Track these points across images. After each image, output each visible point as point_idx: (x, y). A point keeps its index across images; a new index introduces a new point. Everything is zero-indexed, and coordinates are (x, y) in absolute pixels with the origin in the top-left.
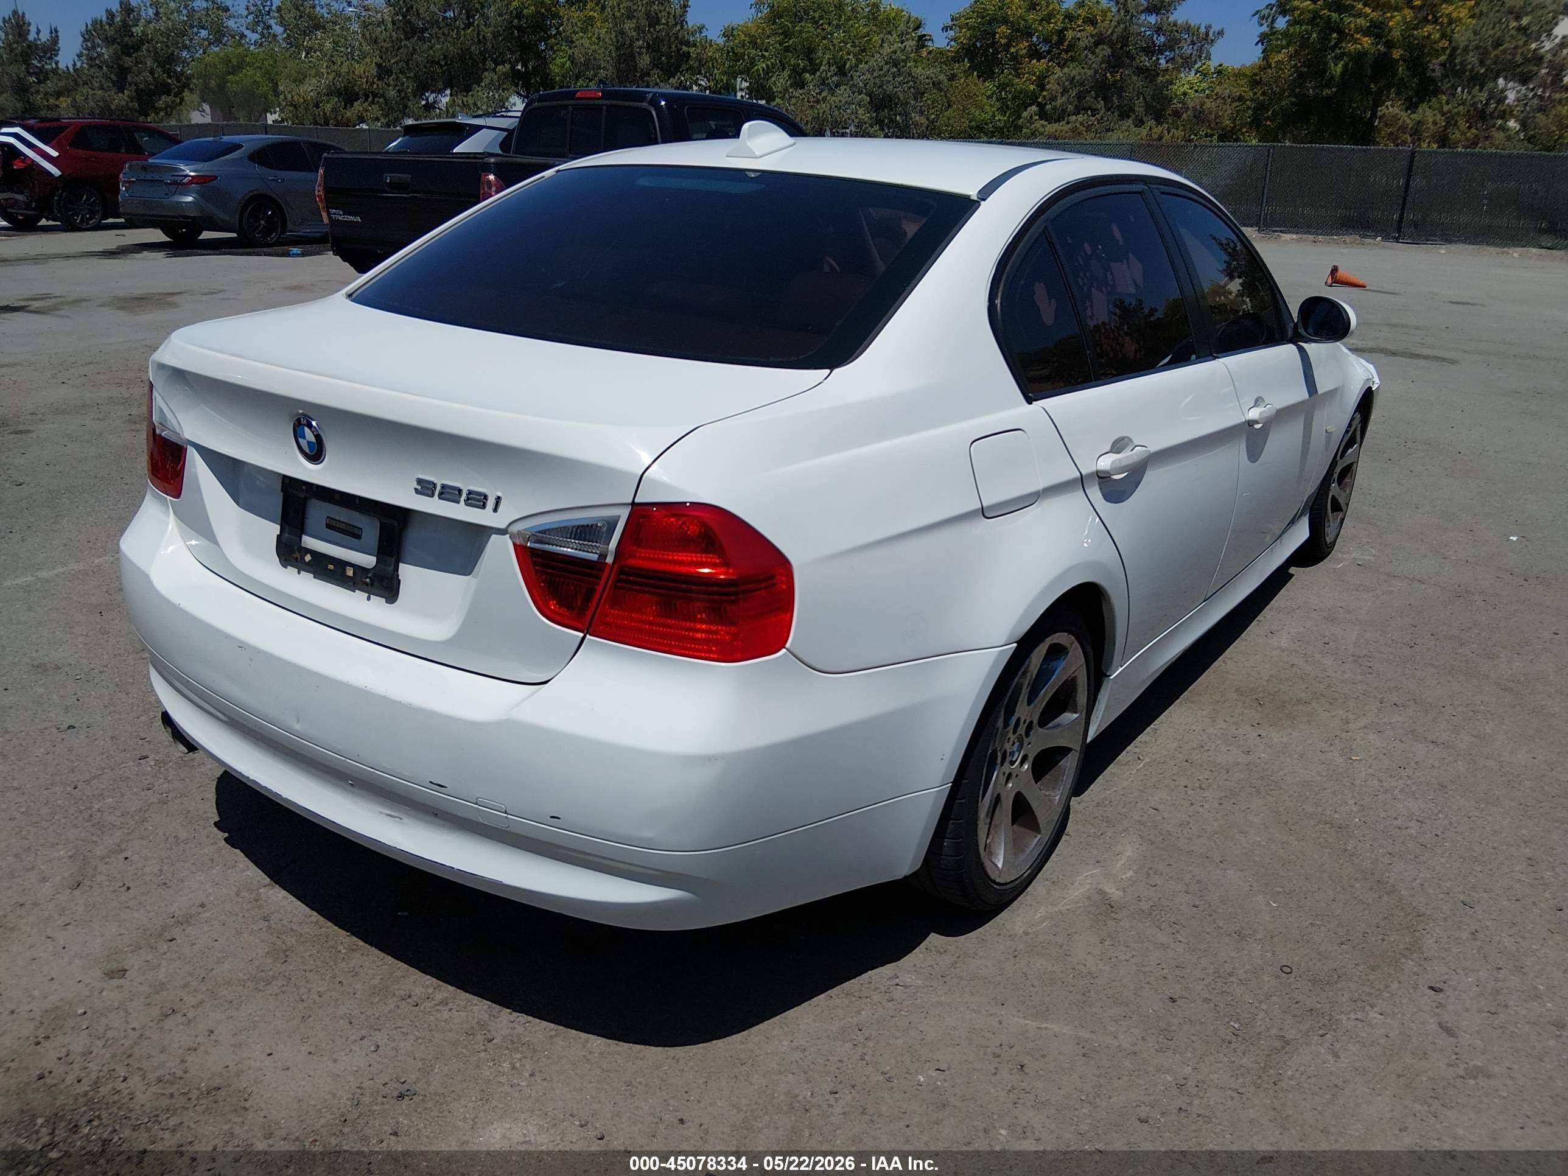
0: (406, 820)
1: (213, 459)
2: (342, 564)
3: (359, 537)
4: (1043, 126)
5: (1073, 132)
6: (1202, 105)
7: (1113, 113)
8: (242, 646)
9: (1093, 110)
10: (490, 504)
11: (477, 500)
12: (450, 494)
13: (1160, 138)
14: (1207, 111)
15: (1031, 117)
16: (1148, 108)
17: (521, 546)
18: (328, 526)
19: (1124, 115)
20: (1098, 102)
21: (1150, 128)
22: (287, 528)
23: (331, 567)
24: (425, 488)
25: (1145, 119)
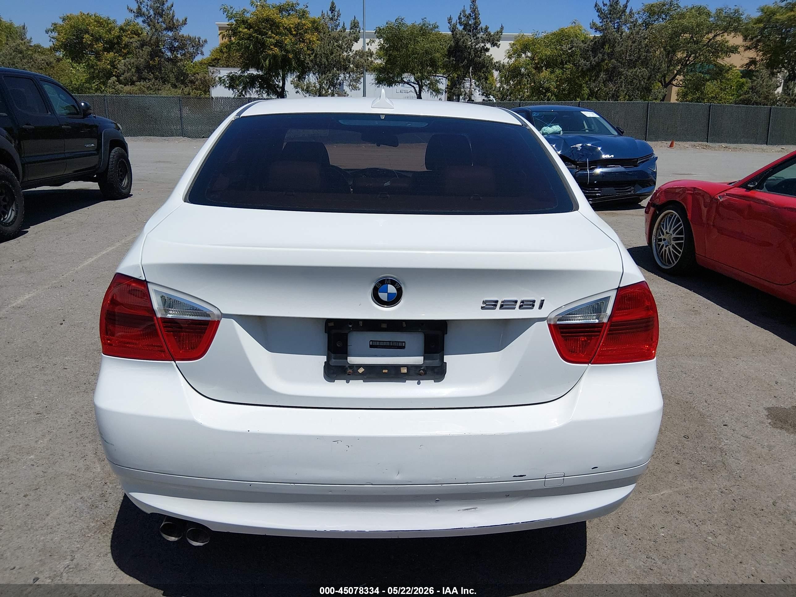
0: (480, 507)
1: (245, 321)
2: (397, 368)
3: (403, 347)
4: (122, 87)
5: (140, 90)
6: (205, 78)
7: (159, 81)
8: (336, 440)
9: (149, 79)
10: (537, 304)
11: (528, 304)
12: (507, 305)
13: (189, 94)
14: (207, 81)
15: (114, 82)
16: (177, 79)
17: (554, 325)
18: (371, 346)
19: (165, 81)
20: (150, 75)
21: (183, 89)
22: (333, 355)
23: (386, 371)
24: (490, 305)
25: (177, 84)
